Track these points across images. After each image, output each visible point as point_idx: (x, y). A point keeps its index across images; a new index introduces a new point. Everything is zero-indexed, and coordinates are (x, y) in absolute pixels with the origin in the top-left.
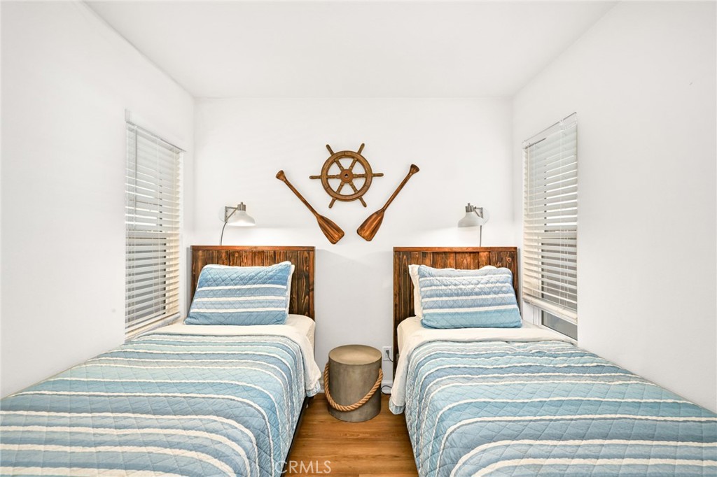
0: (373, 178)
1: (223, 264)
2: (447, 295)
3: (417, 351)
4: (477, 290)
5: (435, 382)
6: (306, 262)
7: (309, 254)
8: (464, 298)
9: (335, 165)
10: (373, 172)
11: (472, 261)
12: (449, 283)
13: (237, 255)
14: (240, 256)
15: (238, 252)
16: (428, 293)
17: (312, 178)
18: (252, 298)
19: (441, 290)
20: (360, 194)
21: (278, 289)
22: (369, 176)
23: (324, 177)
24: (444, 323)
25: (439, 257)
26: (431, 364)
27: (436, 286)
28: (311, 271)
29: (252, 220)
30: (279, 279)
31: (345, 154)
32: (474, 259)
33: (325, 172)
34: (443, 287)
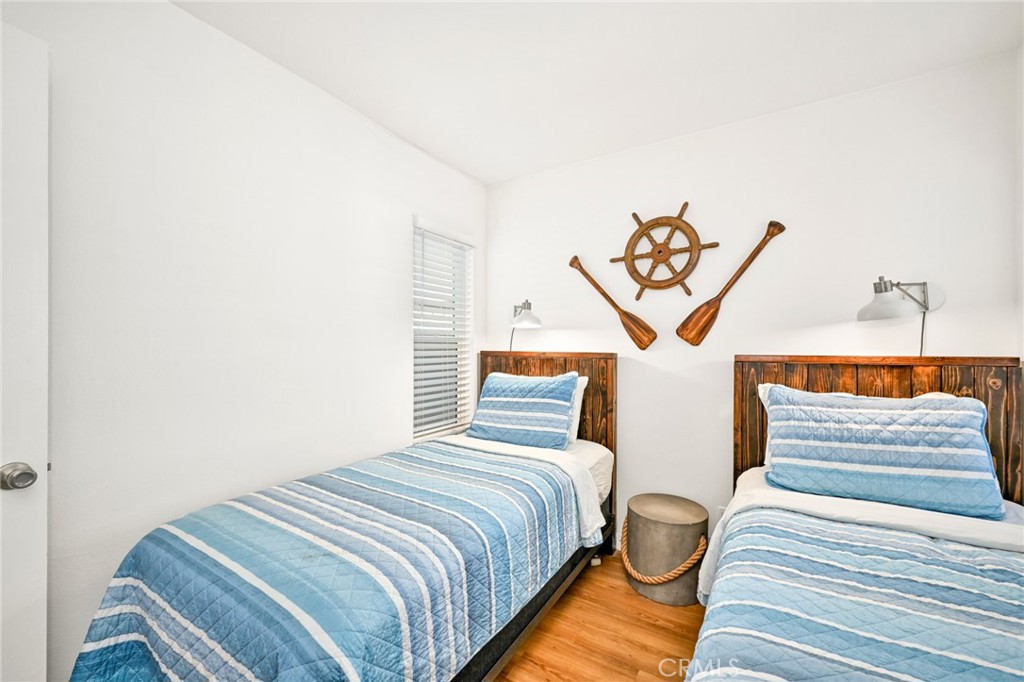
0: (703, 252)
1: (510, 372)
2: (817, 438)
3: (736, 518)
4: (885, 435)
5: (731, 565)
6: (603, 374)
7: (606, 363)
8: (855, 446)
9: (645, 240)
10: (702, 243)
11: (896, 381)
12: (824, 417)
13: (524, 362)
14: (528, 364)
15: (526, 359)
16: (782, 431)
17: (613, 261)
18: (530, 414)
19: (808, 428)
20: (680, 277)
21: (559, 405)
22: (696, 248)
23: (629, 259)
24: (809, 485)
25: (821, 374)
26: (742, 539)
27: (798, 420)
28: (609, 385)
29: (538, 321)
30: (561, 393)
31: (658, 223)
32: (900, 378)
33: (629, 250)
34: (812, 424)
